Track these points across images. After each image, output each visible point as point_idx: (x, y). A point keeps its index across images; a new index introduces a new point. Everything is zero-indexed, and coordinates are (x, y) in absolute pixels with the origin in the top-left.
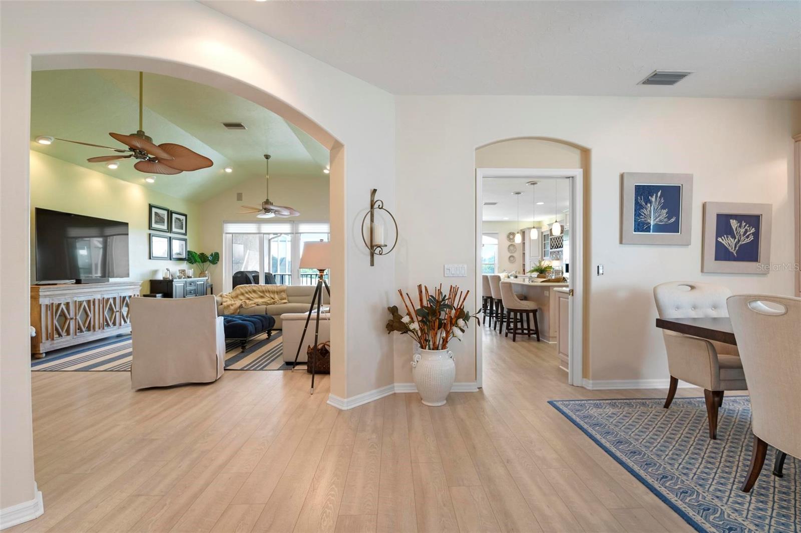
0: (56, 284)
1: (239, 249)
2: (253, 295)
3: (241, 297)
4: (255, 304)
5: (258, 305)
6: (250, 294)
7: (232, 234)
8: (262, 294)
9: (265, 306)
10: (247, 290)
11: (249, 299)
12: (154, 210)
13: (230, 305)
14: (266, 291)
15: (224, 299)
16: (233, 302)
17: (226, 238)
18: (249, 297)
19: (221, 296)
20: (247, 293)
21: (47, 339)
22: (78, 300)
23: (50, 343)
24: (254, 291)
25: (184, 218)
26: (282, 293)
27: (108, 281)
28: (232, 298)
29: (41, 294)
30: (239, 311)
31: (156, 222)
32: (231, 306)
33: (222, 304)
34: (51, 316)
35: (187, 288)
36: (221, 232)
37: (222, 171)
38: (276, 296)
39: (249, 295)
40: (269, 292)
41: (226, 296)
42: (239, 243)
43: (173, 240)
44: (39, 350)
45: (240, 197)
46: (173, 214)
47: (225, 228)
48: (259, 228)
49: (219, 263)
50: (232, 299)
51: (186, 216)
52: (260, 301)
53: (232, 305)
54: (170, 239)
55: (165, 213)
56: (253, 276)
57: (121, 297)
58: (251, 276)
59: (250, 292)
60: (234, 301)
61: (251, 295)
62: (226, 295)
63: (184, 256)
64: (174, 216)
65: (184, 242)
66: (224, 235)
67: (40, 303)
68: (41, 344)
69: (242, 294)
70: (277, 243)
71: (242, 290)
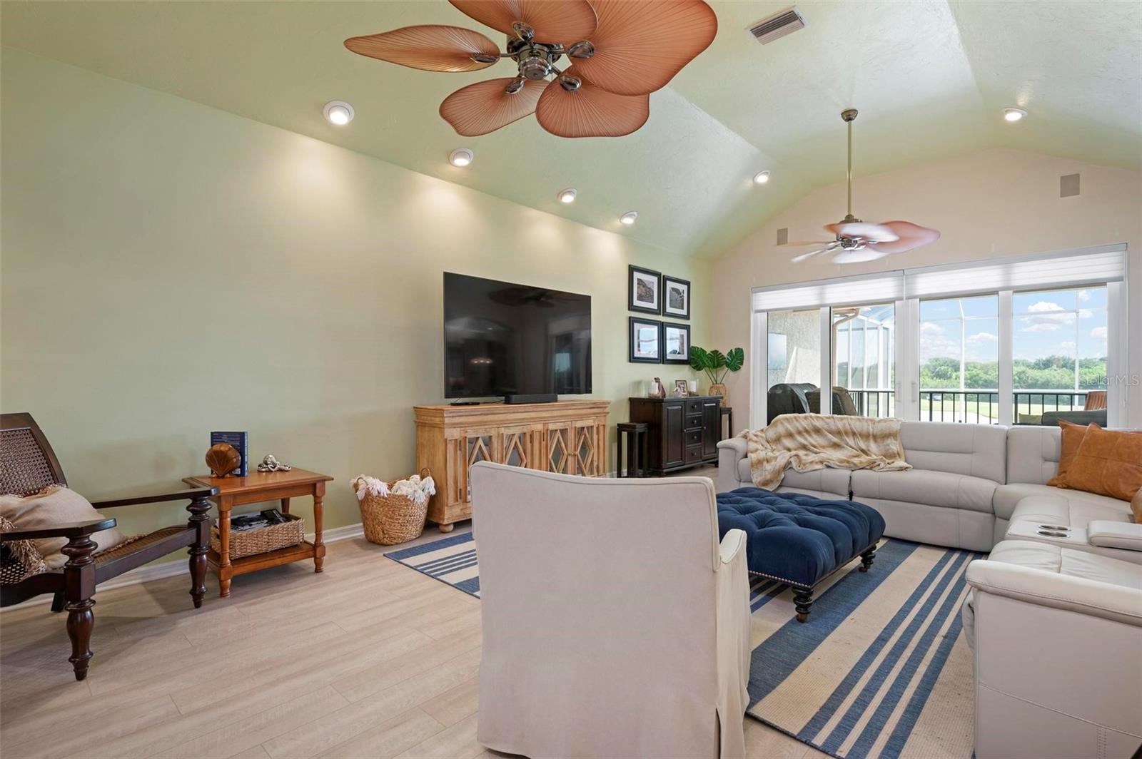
0: (478, 404)
1: (779, 343)
2: (814, 440)
3: (788, 443)
4: (822, 462)
5: (829, 467)
6: (807, 436)
7: (767, 311)
8: (835, 439)
9: (848, 473)
10: (801, 428)
11: (804, 447)
12: (637, 275)
13: (764, 460)
14: (846, 433)
15: (752, 446)
16: (771, 454)
17: (758, 320)
18: (805, 442)
19: (745, 437)
20: (800, 433)
21: (456, 500)
22: (505, 433)
23: (460, 507)
24: (817, 431)
25: (684, 288)
26: (888, 441)
27: (556, 400)
28: (768, 442)
29: (447, 420)
30: (783, 476)
31: (640, 298)
32: (765, 463)
33: (746, 456)
34: (462, 462)
35: (687, 414)
36: (746, 308)
37: (749, 183)
38: (873, 446)
39: (806, 439)
40: (854, 434)
41: (755, 438)
42: (779, 331)
43: (668, 329)
44: (444, 519)
45: (782, 237)
46: (668, 282)
47: (754, 304)
48: (821, 295)
49: (743, 368)
50: (768, 446)
51: (688, 284)
52: (835, 455)
53: (768, 461)
54: (662, 327)
55: (655, 279)
56: (807, 395)
57: (575, 428)
58: (801, 394)
59: (807, 431)
60: (773, 450)
61: (809, 438)
62: (756, 436)
63: (684, 357)
64: (670, 285)
65: (684, 332)
66: (752, 315)
67: (445, 437)
68: (446, 508)
69: (790, 435)
70: (846, 333)
71: (790, 427)
